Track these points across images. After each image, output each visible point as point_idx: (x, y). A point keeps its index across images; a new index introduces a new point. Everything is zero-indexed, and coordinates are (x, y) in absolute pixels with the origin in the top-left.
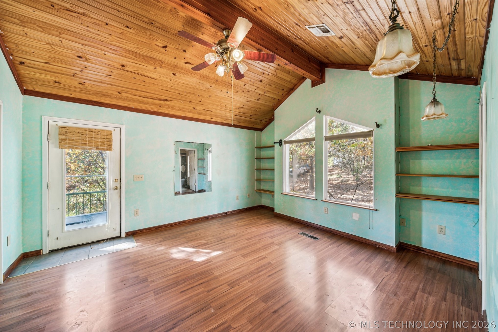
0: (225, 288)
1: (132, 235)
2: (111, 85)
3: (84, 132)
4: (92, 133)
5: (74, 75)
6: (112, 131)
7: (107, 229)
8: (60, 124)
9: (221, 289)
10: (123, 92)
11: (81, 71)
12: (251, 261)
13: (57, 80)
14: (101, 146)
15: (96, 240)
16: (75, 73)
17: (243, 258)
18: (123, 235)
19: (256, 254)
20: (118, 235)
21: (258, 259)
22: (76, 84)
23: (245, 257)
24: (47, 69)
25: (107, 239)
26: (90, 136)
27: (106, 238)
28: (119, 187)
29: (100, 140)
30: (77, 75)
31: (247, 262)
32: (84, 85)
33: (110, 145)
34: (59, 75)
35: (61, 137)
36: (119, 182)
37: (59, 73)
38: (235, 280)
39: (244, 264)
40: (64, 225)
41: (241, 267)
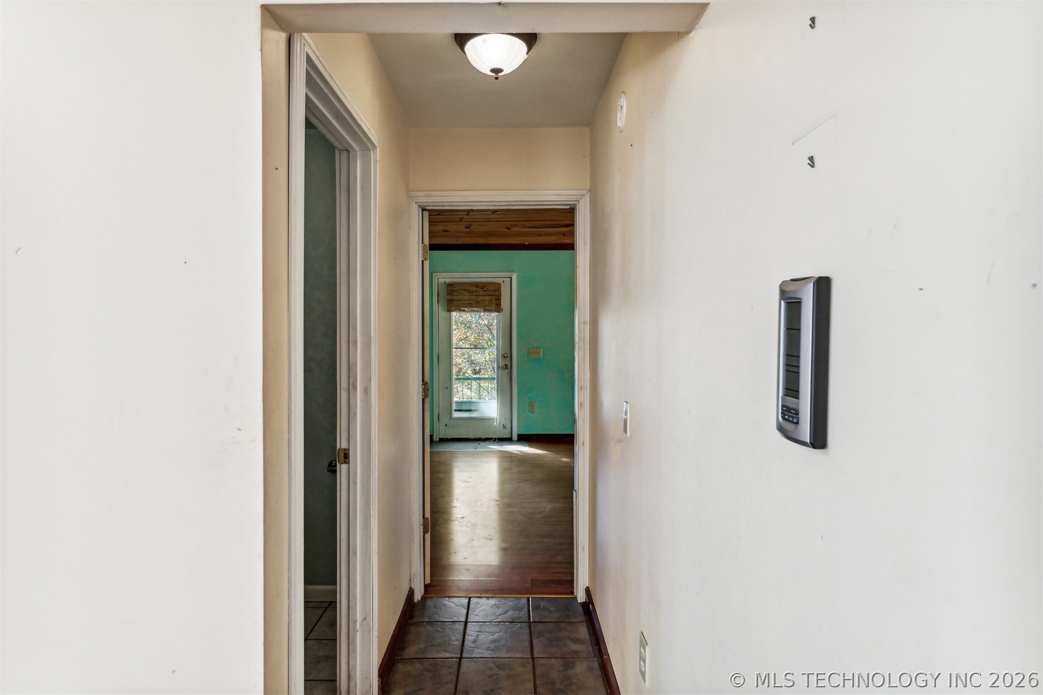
1: (524, 439)
2: (498, 221)
3: (471, 288)
4: (478, 289)
5: (461, 220)
6: (500, 284)
7: (495, 424)
8: (448, 281)
10: (513, 227)
11: (468, 215)
13: (446, 228)
14: (488, 306)
15: (484, 437)
16: (462, 218)
18: (515, 437)
20: (508, 436)
22: (463, 228)
24: (438, 220)
25: (495, 439)
26: (476, 294)
27: (494, 437)
28: (509, 366)
29: (488, 298)
30: (464, 220)
32: (470, 228)
33: (499, 305)
34: (445, 223)
35: (449, 297)
36: (509, 358)
37: (447, 222)
40: (453, 411)
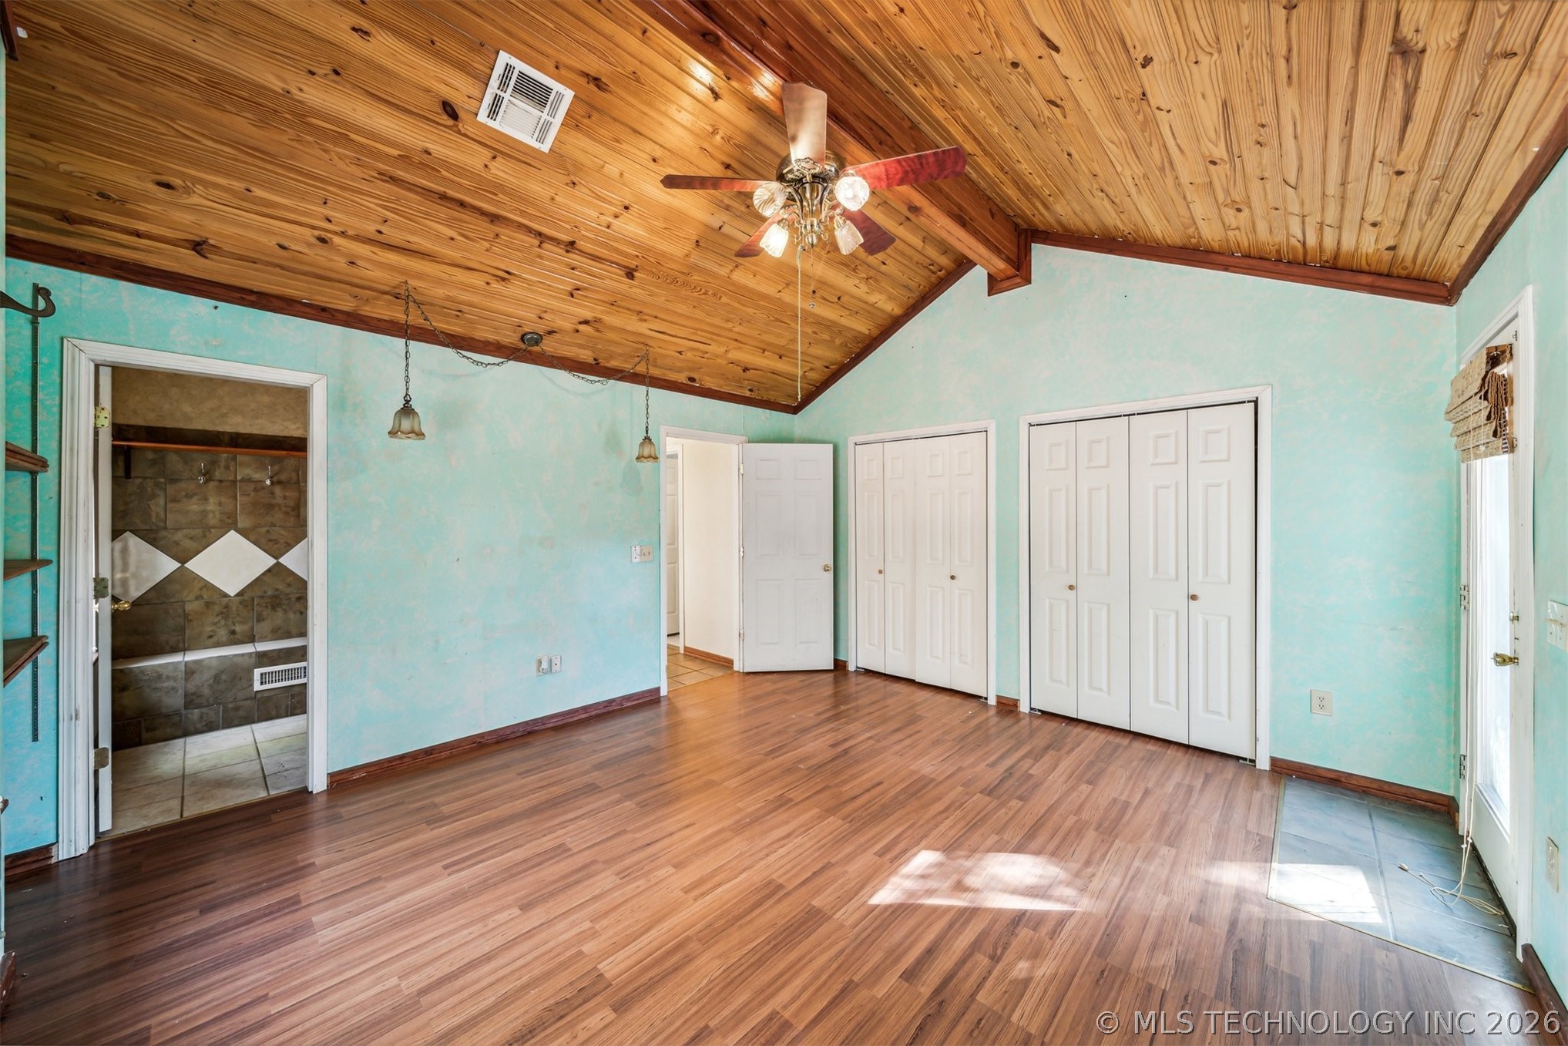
0: (796, 795)
9: (803, 792)
12: (744, 870)
17: (774, 877)
19: (727, 902)
21: (717, 880)
23: (769, 883)
31: (757, 862)
38: (780, 811)
39: (767, 855)
41: (773, 843)
